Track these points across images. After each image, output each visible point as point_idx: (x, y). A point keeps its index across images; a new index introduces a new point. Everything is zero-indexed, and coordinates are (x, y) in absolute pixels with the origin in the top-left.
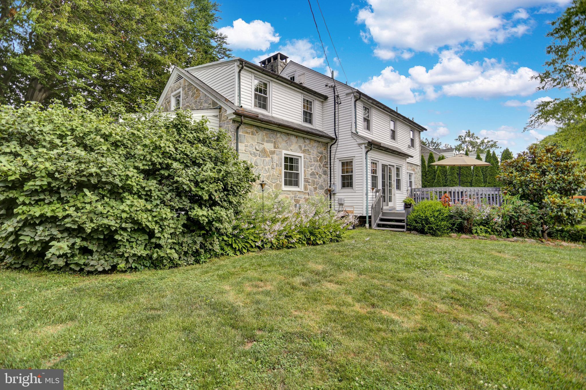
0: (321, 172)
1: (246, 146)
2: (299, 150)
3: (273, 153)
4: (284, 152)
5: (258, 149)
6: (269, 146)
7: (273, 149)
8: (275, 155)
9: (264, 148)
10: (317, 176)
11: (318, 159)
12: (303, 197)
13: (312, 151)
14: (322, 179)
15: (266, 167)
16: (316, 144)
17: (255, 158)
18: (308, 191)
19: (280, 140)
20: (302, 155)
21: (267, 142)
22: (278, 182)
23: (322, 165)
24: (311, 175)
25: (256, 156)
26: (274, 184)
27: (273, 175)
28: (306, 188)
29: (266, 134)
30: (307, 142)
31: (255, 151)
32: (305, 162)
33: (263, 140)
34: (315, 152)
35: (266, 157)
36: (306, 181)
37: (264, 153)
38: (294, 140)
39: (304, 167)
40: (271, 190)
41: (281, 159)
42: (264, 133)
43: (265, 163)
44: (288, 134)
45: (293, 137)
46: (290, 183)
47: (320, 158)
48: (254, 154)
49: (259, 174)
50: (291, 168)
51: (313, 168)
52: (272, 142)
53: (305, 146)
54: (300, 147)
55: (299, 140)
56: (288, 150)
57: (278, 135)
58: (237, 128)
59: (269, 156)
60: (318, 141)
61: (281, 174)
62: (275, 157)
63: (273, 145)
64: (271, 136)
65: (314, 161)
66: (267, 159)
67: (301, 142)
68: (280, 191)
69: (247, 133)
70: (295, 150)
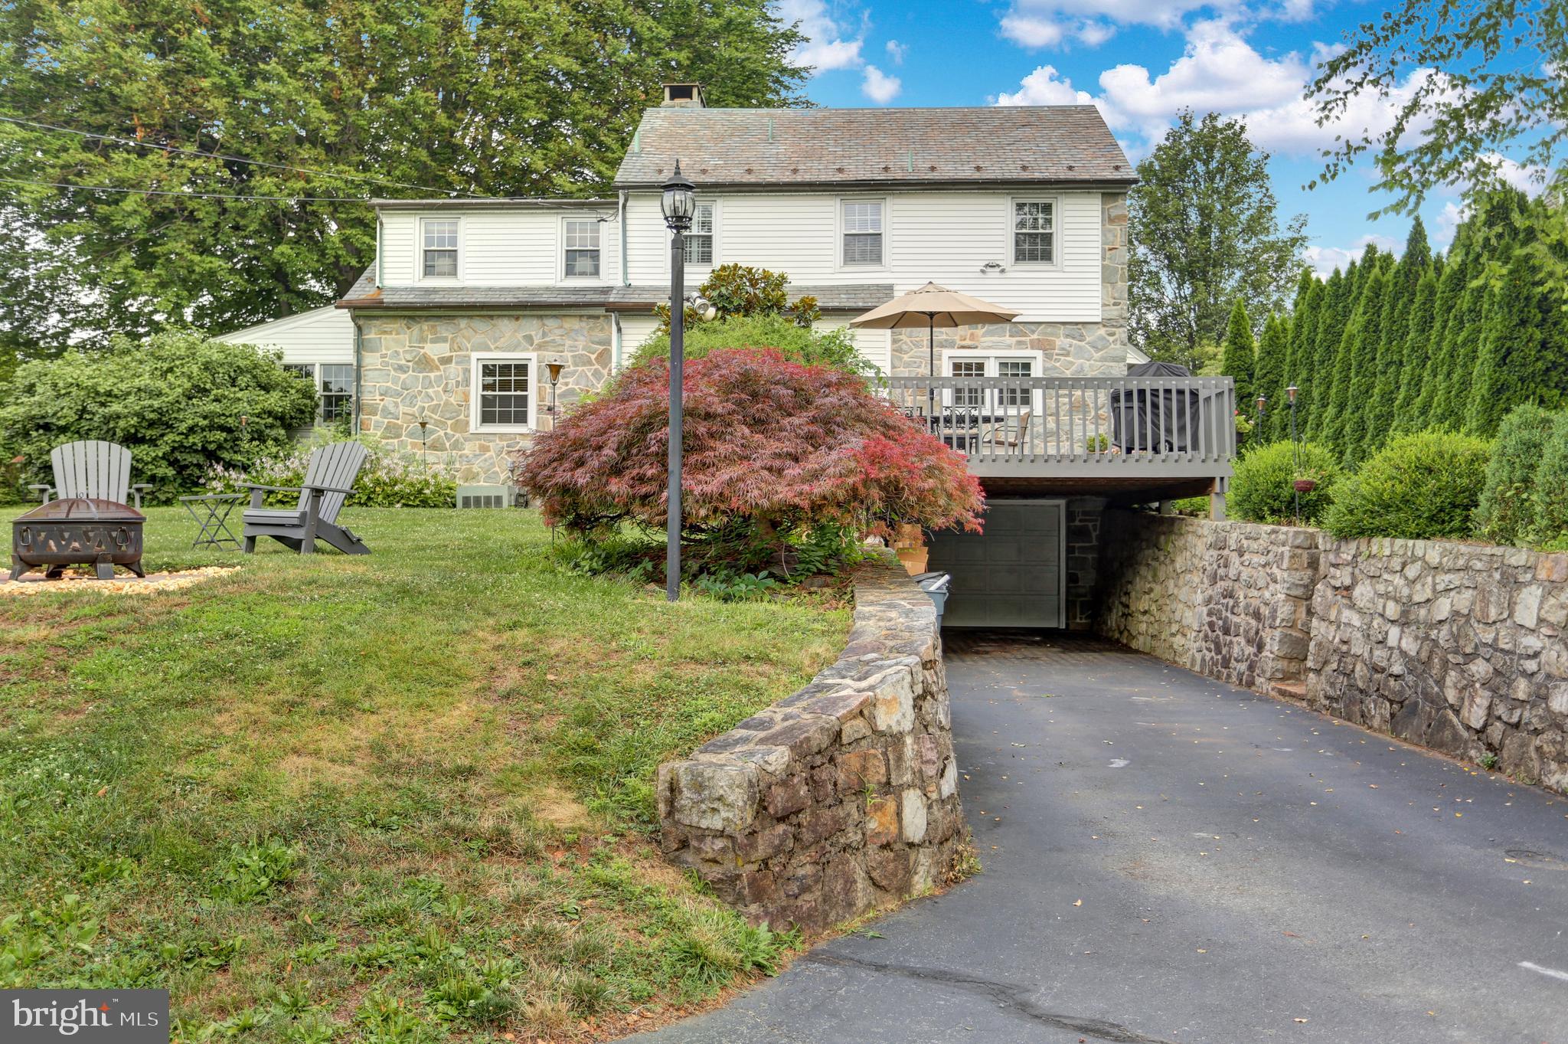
1: (383, 356)
2: (524, 343)
3: (446, 361)
4: (475, 355)
5: (409, 357)
6: (435, 350)
7: (448, 354)
8: (453, 365)
9: (424, 355)
11: (593, 357)
13: (568, 343)
15: (430, 391)
17: (403, 376)
19: (468, 332)
20: (533, 355)
21: (433, 341)
22: (462, 417)
24: (561, 396)
25: (406, 372)
26: (449, 422)
27: (447, 403)
28: (543, 425)
29: (433, 326)
30: (551, 323)
31: (403, 362)
32: (541, 370)
33: (423, 339)
34: (581, 342)
35: (431, 371)
36: (546, 409)
37: (424, 363)
38: (506, 328)
39: (539, 381)
40: (442, 433)
41: (467, 371)
42: (425, 326)
43: (427, 382)
44: (491, 317)
45: (506, 321)
46: (505, 418)
47: (601, 355)
48: (401, 369)
49: (412, 405)
50: (505, 385)
51: (571, 380)
52: (444, 340)
53: (544, 335)
54: (529, 339)
55: (523, 322)
56: (489, 349)
57: (463, 323)
58: (359, 329)
59: (438, 369)
60: (590, 317)
61: (467, 400)
62: (453, 369)
63: (447, 345)
64: (444, 329)
65: (576, 365)
66: (432, 375)
67: (531, 327)
68: (466, 435)
69: (385, 332)
70: (514, 348)
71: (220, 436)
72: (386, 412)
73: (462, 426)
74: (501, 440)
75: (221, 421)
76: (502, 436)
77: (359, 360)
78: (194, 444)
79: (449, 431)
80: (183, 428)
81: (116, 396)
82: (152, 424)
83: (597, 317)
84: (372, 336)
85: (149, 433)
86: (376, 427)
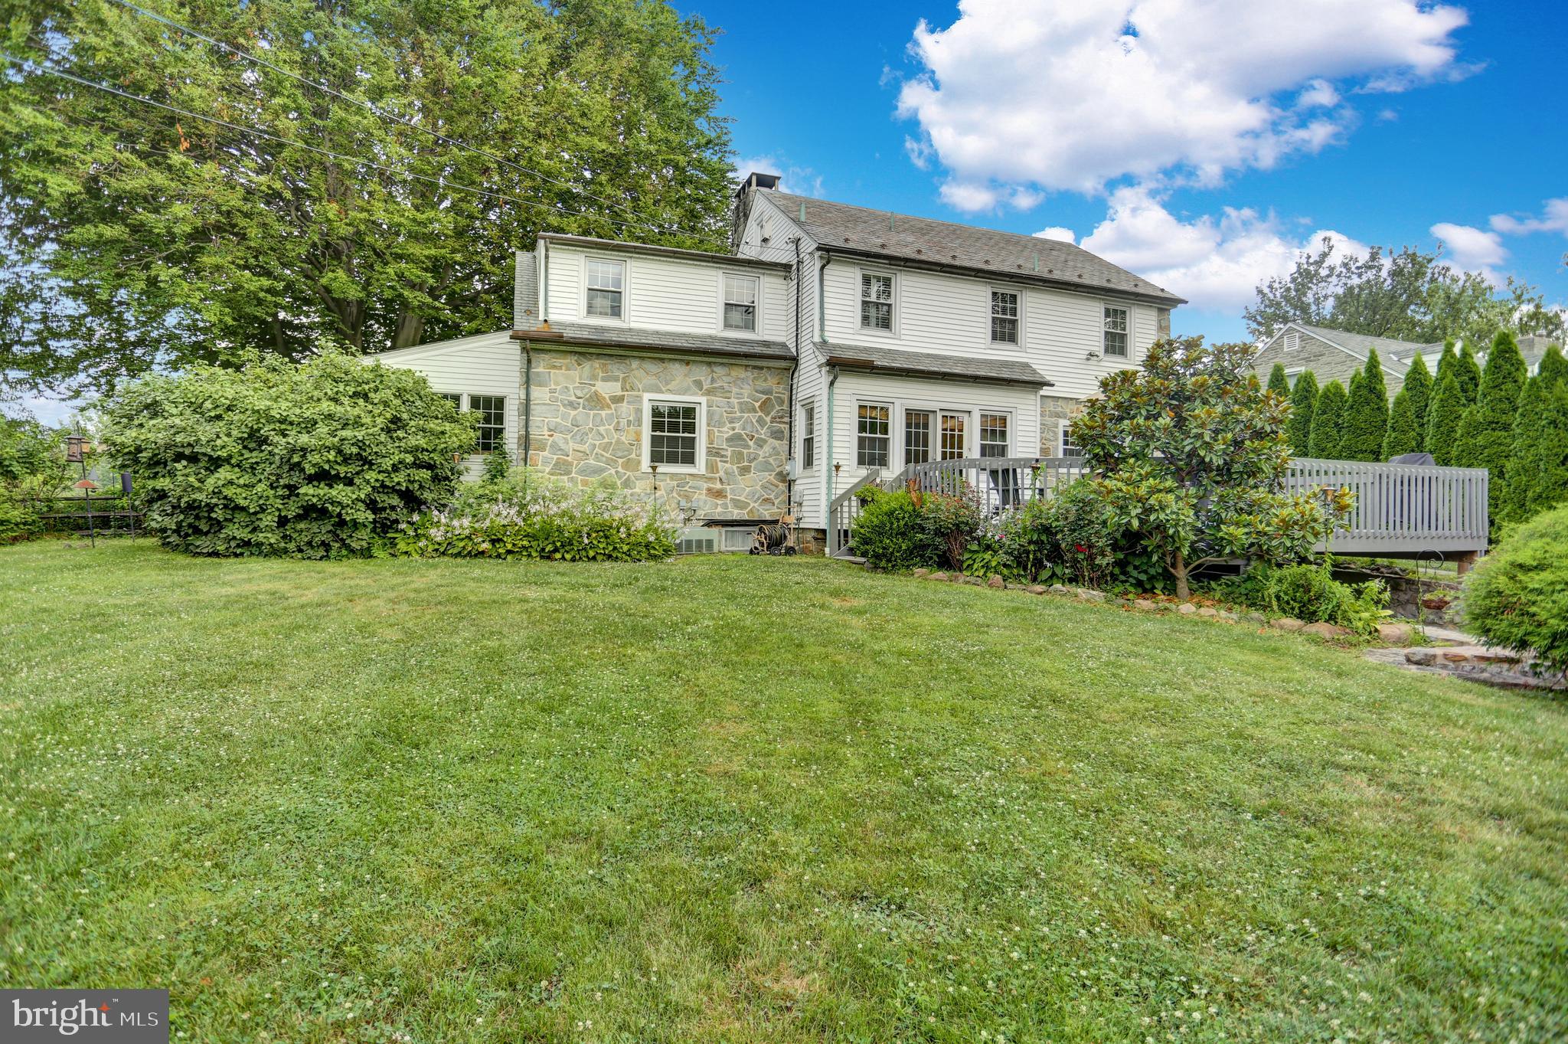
0: (763, 433)
1: (552, 391)
2: (694, 388)
3: (618, 400)
4: (647, 396)
5: (579, 394)
6: (607, 389)
7: (620, 393)
8: (625, 404)
9: (596, 393)
10: (751, 443)
11: (757, 405)
12: (705, 486)
13: (735, 390)
14: (767, 448)
15: (601, 429)
16: (749, 374)
17: (573, 413)
18: (721, 474)
19: (640, 373)
20: (703, 400)
21: (604, 380)
22: (633, 456)
23: (768, 419)
24: (729, 440)
25: (576, 409)
26: (620, 461)
27: (618, 442)
28: (711, 467)
29: (604, 365)
30: (720, 371)
31: (573, 398)
32: (710, 415)
33: (594, 377)
34: (747, 390)
35: (602, 409)
36: (714, 452)
37: (595, 401)
38: (677, 371)
39: (708, 425)
40: (613, 471)
41: (639, 411)
42: (597, 363)
43: (598, 419)
44: (662, 360)
45: (677, 365)
46: (672, 459)
47: (764, 403)
48: (572, 405)
49: (582, 442)
50: (674, 427)
51: (737, 425)
52: (616, 379)
53: (713, 380)
54: (698, 384)
55: (695, 368)
56: (661, 392)
57: (635, 364)
58: (529, 361)
59: (609, 407)
60: (755, 367)
61: (638, 440)
62: (625, 407)
63: (619, 384)
64: (616, 368)
65: (742, 411)
66: (603, 413)
67: (700, 373)
68: (638, 474)
69: (554, 367)
70: (684, 392)
71: (425, 474)
72: (556, 448)
73: (632, 464)
74: (672, 479)
75: (425, 457)
76: (673, 476)
77: (528, 394)
78: (398, 483)
79: (620, 469)
80: (387, 464)
81: (291, 424)
82: (347, 460)
83: (761, 368)
84: (540, 370)
85: (342, 470)
86: (545, 463)
